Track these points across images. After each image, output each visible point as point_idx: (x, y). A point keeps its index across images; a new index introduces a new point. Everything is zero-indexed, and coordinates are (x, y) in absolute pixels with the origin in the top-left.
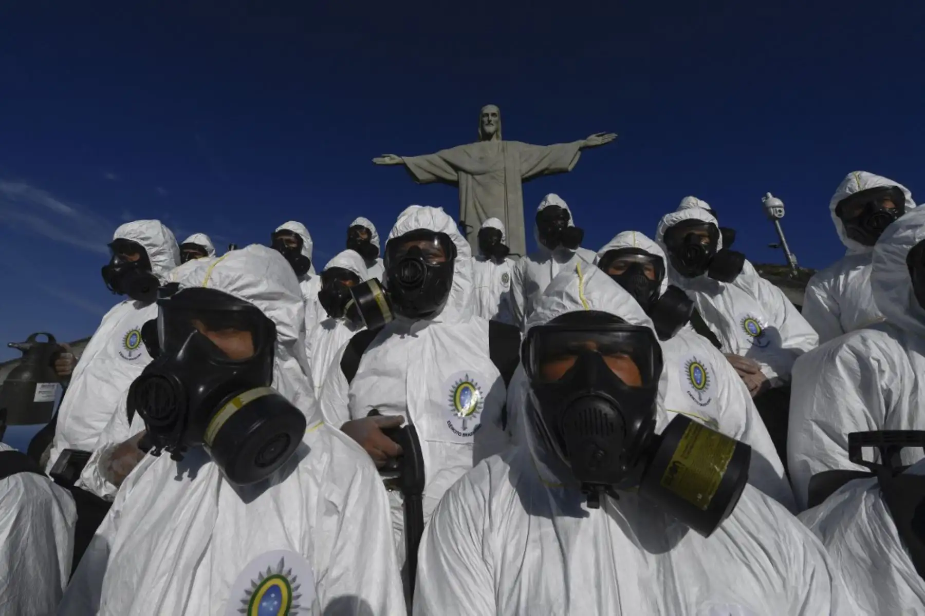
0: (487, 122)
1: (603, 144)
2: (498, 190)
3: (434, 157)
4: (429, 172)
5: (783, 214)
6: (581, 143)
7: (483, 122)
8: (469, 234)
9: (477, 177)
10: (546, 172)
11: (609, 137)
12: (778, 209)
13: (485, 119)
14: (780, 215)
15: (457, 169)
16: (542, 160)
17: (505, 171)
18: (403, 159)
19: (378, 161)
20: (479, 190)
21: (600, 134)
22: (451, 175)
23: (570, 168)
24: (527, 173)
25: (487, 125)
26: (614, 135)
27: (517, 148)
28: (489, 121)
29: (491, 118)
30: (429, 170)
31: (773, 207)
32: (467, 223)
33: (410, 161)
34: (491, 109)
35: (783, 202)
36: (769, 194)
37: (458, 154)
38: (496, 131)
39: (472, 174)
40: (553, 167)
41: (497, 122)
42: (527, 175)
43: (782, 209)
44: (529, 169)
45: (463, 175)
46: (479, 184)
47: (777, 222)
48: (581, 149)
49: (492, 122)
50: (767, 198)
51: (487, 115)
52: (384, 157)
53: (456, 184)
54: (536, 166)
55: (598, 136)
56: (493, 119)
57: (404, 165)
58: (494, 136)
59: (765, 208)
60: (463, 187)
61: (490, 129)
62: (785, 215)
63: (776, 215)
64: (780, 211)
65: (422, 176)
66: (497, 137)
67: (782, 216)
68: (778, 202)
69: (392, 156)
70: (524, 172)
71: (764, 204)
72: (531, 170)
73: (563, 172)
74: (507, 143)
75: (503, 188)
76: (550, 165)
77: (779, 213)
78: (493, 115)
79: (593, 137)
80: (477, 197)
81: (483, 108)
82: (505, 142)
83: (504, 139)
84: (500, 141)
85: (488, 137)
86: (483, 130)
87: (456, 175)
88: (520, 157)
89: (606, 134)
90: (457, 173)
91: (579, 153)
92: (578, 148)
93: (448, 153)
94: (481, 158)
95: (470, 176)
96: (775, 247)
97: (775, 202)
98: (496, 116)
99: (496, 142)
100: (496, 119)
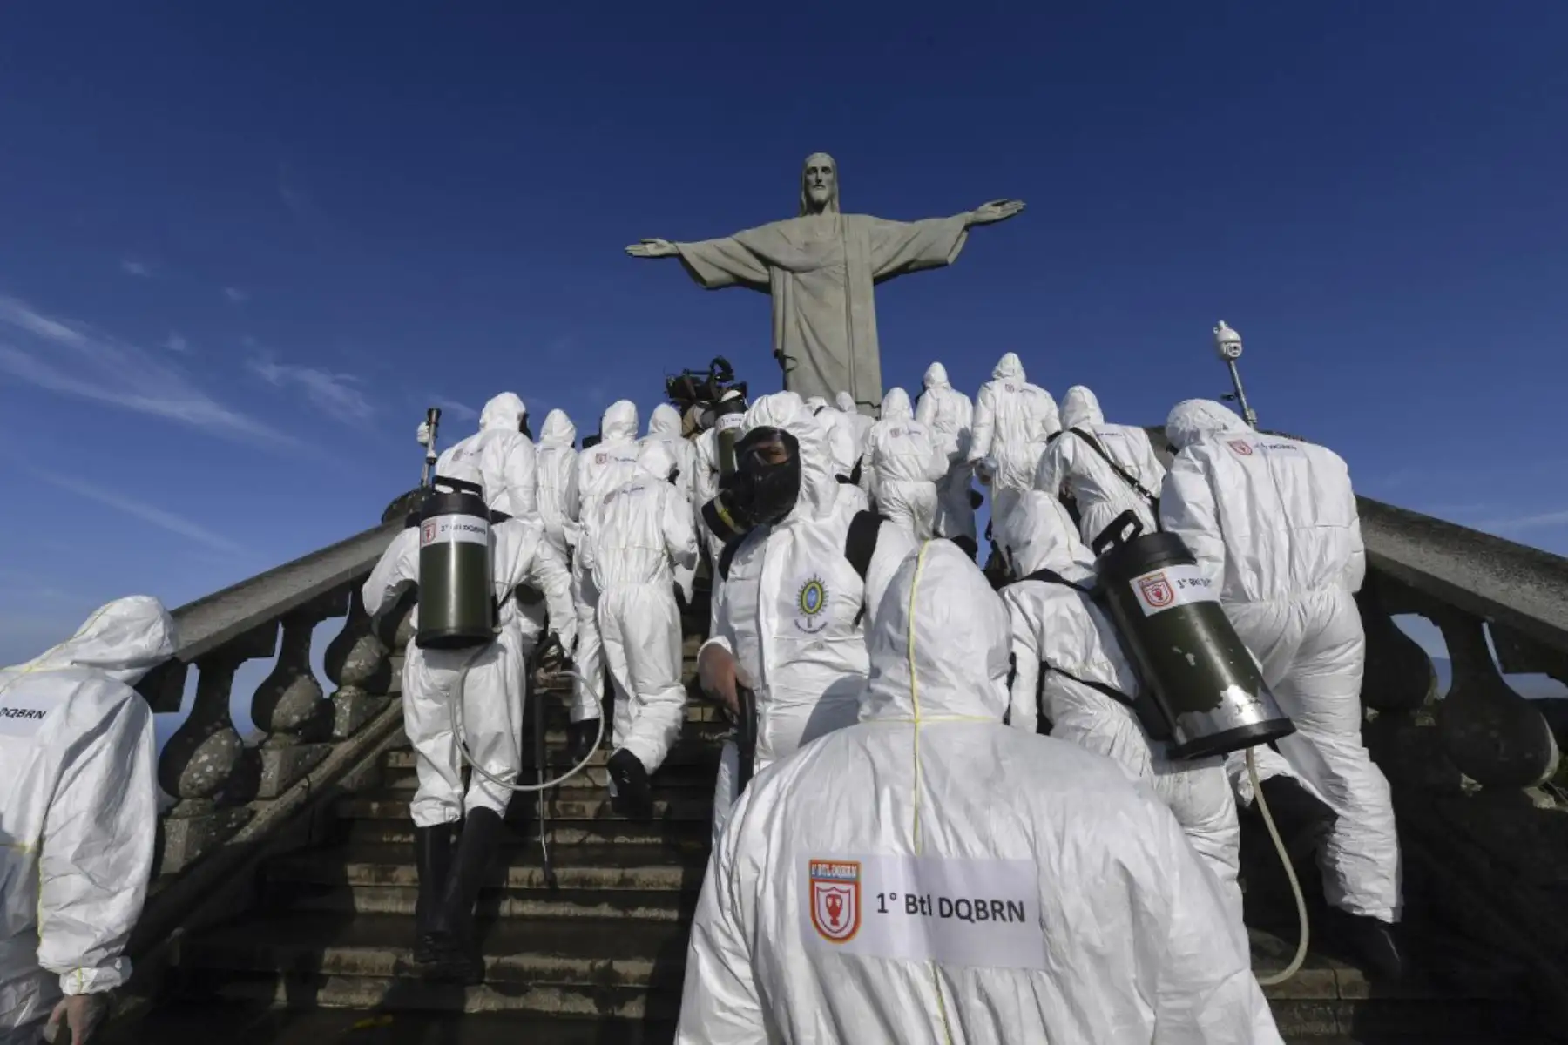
0: (815, 183)
1: (1002, 219)
2: (836, 297)
3: (728, 243)
4: (721, 269)
5: (1239, 352)
6: (969, 216)
7: (807, 182)
8: (789, 370)
9: (802, 276)
10: (912, 266)
11: (1013, 207)
12: (1233, 345)
13: (812, 178)
14: (1235, 354)
15: (767, 262)
16: (907, 244)
17: (846, 264)
18: (677, 247)
19: (635, 249)
20: (804, 296)
21: (999, 201)
22: (759, 274)
23: (951, 260)
24: (881, 268)
25: (815, 187)
26: (1020, 204)
27: (865, 224)
28: (819, 181)
29: (821, 175)
30: (720, 265)
31: (1226, 343)
32: (787, 353)
33: (689, 250)
34: (821, 160)
35: (1240, 334)
36: (1222, 324)
37: (768, 237)
38: (831, 198)
39: (793, 271)
40: (923, 258)
41: (831, 183)
42: (881, 272)
43: (1239, 345)
44: (884, 262)
45: (777, 272)
46: (805, 287)
47: (1233, 363)
48: (967, 227)
49: (823, 183)
50: (1219, 328)
51: (815, 170)
52: (645, 243)
53: (765, 288)
54: (897, 254)
55: (997, 205)
56: (825, 177)
57: (680, 256)
58: (827, 207)
59: (1215, 344)
60: (778, 290)
61: (820, 194)
62: (1242, 354)
63: (1230, 354)
64: (1235, 348)
65: (710, 275)
66: (832, 208)
67: (1239, 355)
68: (1232, 335)
69: (659, 241)
70: (877, 266)
71: (1216, 336)
72: (888, 262)
73: (941, 264)
74: (848, 218)
75: (842, 295)
76: (920, 254)
77: (1234, 351)
78: (825, 169)
79: (987, 206)
80: (801, 310)
81: (807, 160)
82: (845, 216)
83: (843, 210)
84: (837, 215)
85: (817, 207)
86: (808, 196)
87: (766, 271)
88: (871, 241)
89: (1007, 202)
90: (768, 269)
91: (965, 234)
92: (962, 227)
93: (751, 236)
94: (807, 244)
95: (789, 274)
96: (1228, 398)
97: (1228, 335)
98: (830, 172)
99: (829, 215)
100: (830, 176)
